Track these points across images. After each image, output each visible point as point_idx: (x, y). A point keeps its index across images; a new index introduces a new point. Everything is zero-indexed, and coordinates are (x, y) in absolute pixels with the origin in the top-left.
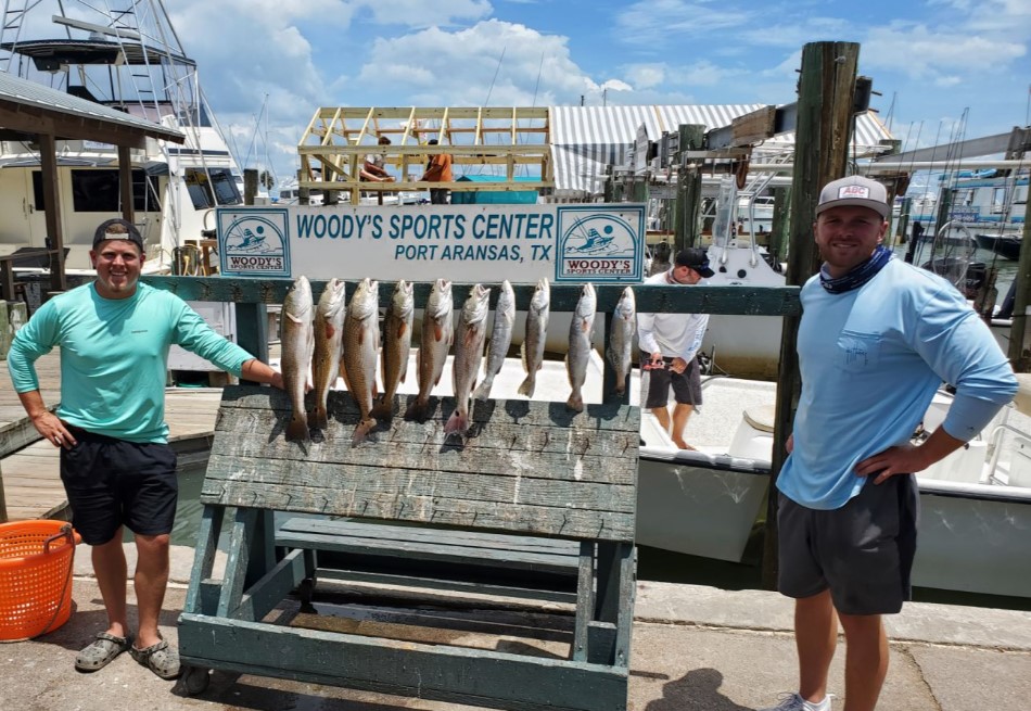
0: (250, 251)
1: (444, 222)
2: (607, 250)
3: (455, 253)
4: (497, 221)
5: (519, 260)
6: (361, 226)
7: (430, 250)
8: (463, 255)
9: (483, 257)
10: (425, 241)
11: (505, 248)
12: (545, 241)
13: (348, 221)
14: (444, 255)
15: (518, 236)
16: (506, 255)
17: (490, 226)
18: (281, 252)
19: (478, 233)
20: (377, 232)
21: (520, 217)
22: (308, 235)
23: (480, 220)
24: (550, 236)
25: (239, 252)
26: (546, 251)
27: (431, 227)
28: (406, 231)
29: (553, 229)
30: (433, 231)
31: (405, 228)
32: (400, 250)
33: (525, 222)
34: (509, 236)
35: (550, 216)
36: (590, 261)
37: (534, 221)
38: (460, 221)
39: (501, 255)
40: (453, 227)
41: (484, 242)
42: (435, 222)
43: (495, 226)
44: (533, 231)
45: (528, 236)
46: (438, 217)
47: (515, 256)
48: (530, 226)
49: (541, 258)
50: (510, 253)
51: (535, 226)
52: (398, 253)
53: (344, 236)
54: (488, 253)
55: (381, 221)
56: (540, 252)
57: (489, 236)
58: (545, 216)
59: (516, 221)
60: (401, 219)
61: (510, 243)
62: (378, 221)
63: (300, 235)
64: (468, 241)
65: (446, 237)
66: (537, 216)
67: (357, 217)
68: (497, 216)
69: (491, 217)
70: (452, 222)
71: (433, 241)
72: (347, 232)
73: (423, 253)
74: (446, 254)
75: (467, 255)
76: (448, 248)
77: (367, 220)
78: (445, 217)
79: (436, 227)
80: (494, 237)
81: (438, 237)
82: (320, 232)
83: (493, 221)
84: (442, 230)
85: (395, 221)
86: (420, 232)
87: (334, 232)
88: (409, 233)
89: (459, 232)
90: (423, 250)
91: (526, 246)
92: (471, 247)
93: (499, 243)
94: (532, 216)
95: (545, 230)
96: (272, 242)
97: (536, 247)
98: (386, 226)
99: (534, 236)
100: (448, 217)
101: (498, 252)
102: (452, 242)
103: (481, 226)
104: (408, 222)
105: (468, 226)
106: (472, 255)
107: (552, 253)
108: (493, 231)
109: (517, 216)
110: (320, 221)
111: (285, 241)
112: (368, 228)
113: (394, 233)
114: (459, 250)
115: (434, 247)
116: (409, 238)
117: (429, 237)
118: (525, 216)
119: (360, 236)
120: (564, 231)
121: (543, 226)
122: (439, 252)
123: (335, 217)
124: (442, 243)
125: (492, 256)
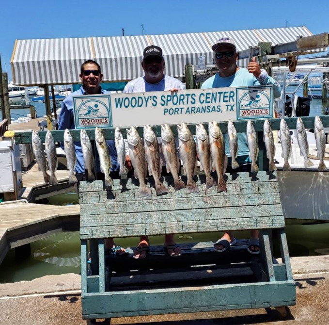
0: (91, 116)
1: (186, 97)
2: (258, 105)
3: (192, 110)
4: (210, 96)
5: (221, 112)
6: (147, 101)
7: (180, 110)
8: (195, 111)
9: (205, 111)
10: (178, 106)
11: (214, 107)
12: (232, 103)
13: (140, 100)
14: (187, 112)
15: (220, 102)
16: (215, 110)
17: (207, 98)
18: (107, 115)
19: (202, 101)
20: (155, 103)
21: (220, 93)
22: (121, 107)
23: (202, 96)
24: (233, 101)
25: (85, 117)
26: (232, 107)
27: (180, 100)
28: (168, 102)
29: (235, 98)
30: (181, 101)
31: (168, 101)
32: (166, 111)
33: (222, 95)
34: (215, 102)
35: (233, 92)
36: (251, 110)
37: (226, 95)
38: (193, 96)
39: (212, 110)
40: (190, 99)
41: (204, 105)
42: (182, 97)
43: (209, 98)
44: (226, 99)
45: (224, 101)
46: (183, 95)
47: (219, 110)
48: (225, 97)
49: (230, 110)
50: (216, 109)
51: (227, 97)
52: (165, 112)
53: (138, 106)
54: (207, 110)
55: (156, 98)
56: (230, 108)
57: (206, 102)
58: (231, 92)
59: (218, 95)
60: (166, 97)
61: (216, 104)
62: (155, 98)
63: (117, 107)
64: (197, 105)
65: (187, 104)
66: (227, 92)
67: (145, 97)
68: (210, 94)
69: (207, 94)
70: (190, 97)
71: (182, 105)
72: (140, 104)
73: (177, 111)
74: (188, 111)
75: (197, 111)
76: (188, 108)
77: (150, 98)
78: (186, 95)
79: (182, 100)
80: (209, 102)
81: (184, 104)
82: (127, 105)
83: (208, 96)
84: (185, 101)
85: (163, 98)
86: (175, 102)
87: (133, 104)
88: (170, 103)
89: (193, 101)
90: (177, 110)
91: (223, 105)
92: (199, 108)
93: (211, 105)
94: (225, 93)
95: (231, 98)
96: (102, 111)
97: (227, 106)
98: (159, 101)
99: (227, 101)
100: (188, 95)
101: (211, 109)
102: (190, 106)
103: (203, 98)
104: (169, 98)
105: (197, 98)
106: (199, 111)
107: (235, 108)
108: (208, 100)
109: (219, 93)
110: (127, 100)
111: (109, 110)
112: (150, 102)
113: (163, 103)
114: (193, 109)
115: (182, 108)
116: (170, 105)
117: (180, 104)
118: (222, 93)
119: (146, 106)
120: (239, 98)
121: (230, 97)
122: (184, 111)
123: (134, 98)
124: (185, 107)
125: (208, 111)
